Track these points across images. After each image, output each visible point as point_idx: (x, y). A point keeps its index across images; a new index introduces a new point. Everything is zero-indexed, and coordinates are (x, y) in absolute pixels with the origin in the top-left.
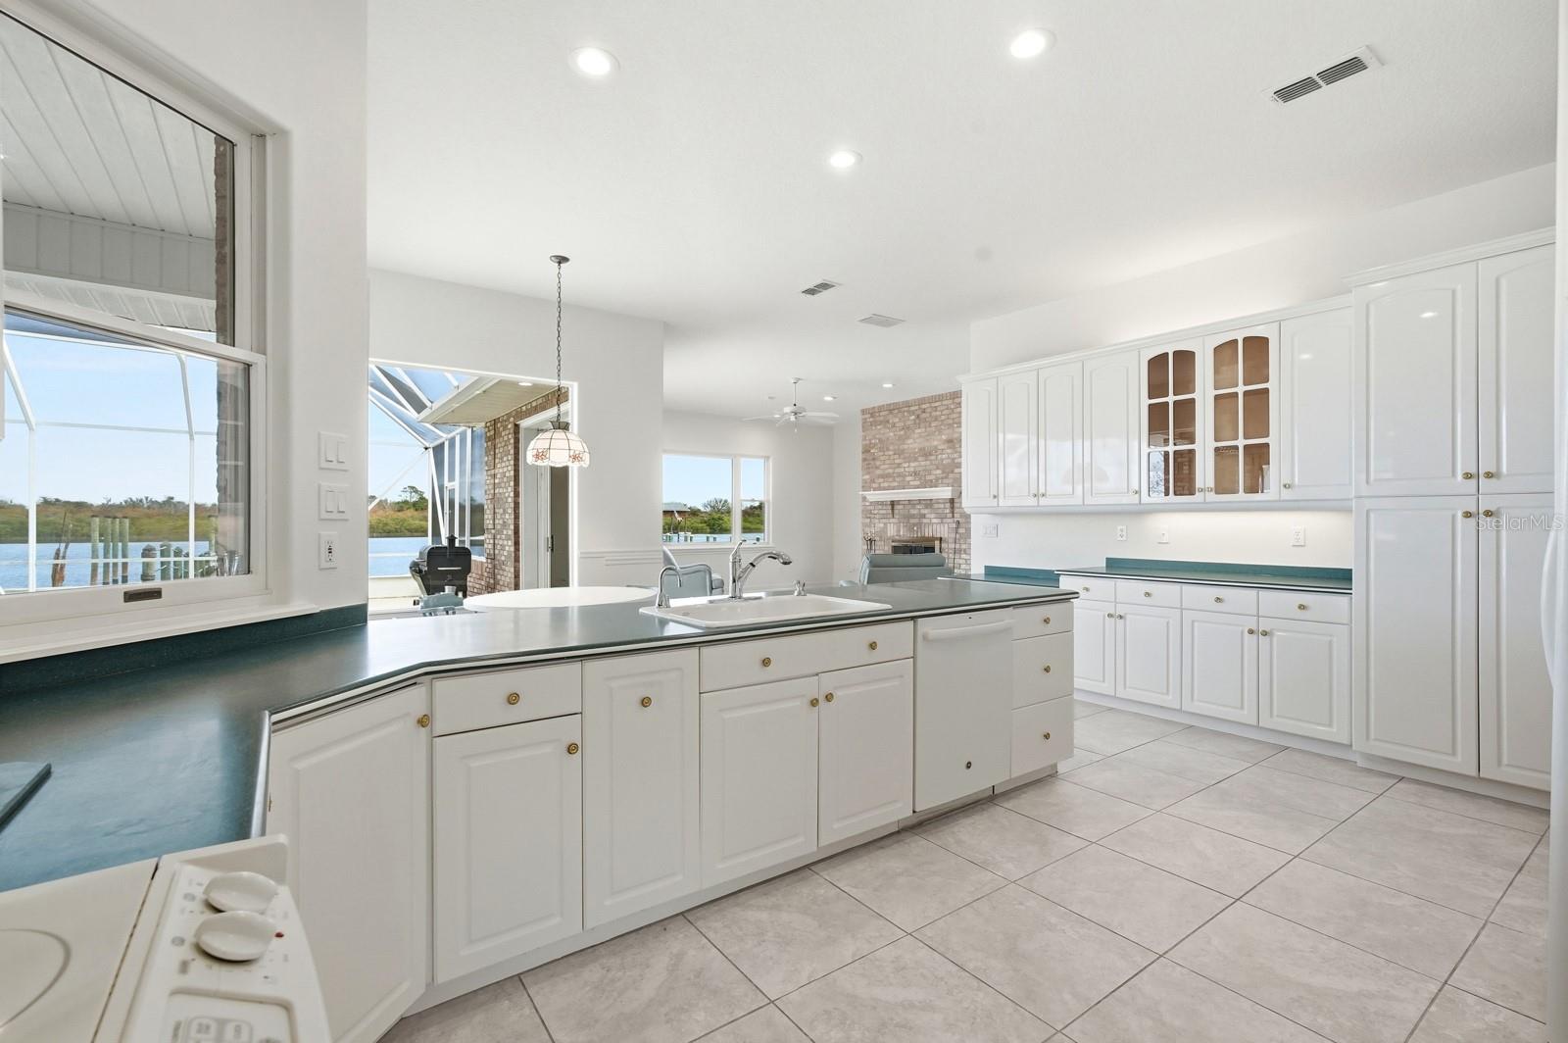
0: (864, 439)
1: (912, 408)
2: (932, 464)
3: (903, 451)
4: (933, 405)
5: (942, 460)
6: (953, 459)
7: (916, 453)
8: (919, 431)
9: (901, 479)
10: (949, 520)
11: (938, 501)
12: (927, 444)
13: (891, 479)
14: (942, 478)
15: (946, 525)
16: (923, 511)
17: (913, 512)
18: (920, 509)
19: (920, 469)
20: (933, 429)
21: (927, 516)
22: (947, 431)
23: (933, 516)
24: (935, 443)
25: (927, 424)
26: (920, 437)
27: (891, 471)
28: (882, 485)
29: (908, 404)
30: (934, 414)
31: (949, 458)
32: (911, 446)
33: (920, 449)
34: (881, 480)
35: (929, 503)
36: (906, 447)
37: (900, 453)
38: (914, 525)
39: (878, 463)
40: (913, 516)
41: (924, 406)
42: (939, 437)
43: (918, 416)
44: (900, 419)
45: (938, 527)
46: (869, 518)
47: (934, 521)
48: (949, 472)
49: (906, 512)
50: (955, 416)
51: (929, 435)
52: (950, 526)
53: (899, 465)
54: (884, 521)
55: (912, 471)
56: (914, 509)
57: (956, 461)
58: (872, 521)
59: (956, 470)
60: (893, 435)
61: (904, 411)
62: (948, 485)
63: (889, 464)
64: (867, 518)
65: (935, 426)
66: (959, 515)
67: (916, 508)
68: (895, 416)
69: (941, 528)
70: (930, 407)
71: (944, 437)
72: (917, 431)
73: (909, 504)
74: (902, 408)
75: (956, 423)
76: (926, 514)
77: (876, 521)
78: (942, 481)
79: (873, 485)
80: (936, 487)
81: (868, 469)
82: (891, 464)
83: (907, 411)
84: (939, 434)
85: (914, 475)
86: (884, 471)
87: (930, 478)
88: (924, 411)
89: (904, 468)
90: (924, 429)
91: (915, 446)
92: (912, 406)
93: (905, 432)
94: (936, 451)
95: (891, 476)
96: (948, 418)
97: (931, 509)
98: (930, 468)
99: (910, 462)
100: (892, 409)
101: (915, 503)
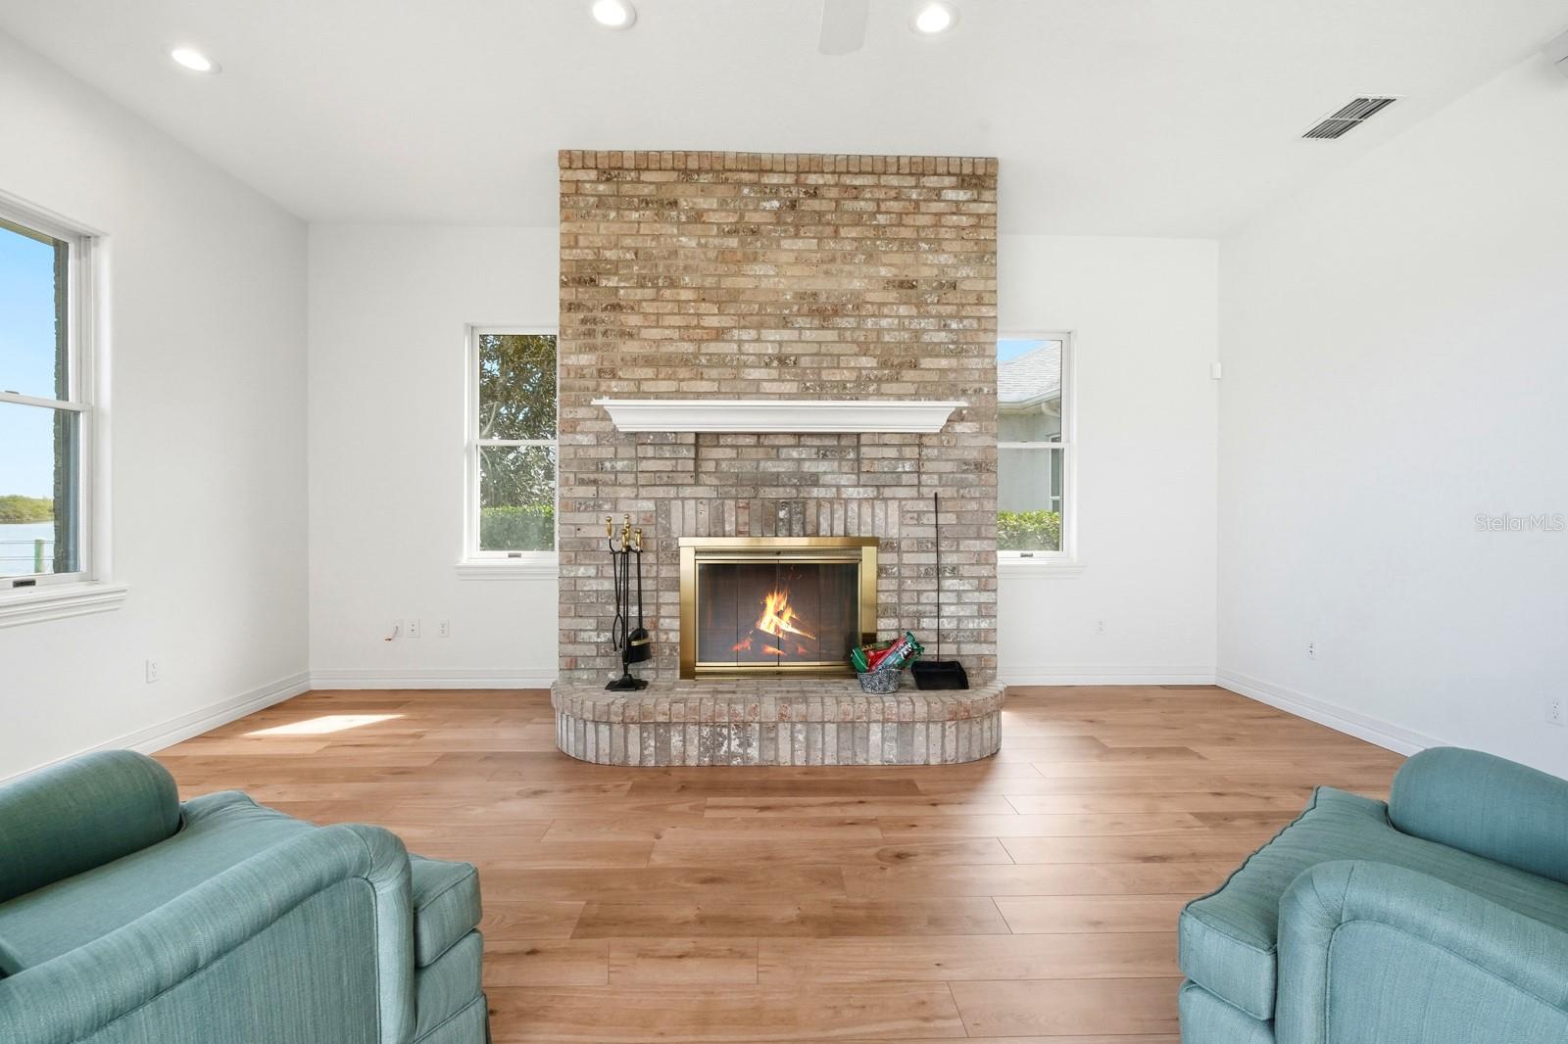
0: (570, 242)
1: (774, 179)
2: (841, 340)
3: (734, 295)
4: (847, 180)
5: (879, 331)
6: (917, 334)
7: (787, 305)
8: (799, 244)
9: (728, 372)
10: (901, 492)
11: (879, 440)
12: (820, 284)
13: (683, 373)
14: (879, 380)
15: (893, 506)
16: (808, 467)
17: (771, 467)
18: (799, 461)
19: (798, 349)
20: (849, 247)
21: (827, 479)
22: (896, 259)
23: (844, 480)
24: (857, 284)
25: (829, 230)
26: (798, 261)
27: (688, 348)
28: (645, 387)
29: (757, 165)
30: (849, 205)
31: (902, 328)
32: (765, 284)
33: (801, 296)
35: (843, 445)
36: (741, 283)
37: (725, 299)
38: (780, 504)
39: (632, 320)
40: (775, 480)
41: (813, 179)
42: (870, 270)
43: (793, 205)
44: (723, 202)
45: (866, 509)
46: (595, 482)
47: (852, 492)
48: (901, 366)
49: (748, 467)
50: (922, 220)
51: (833, 260)
52: (909, 505)
53: (719, 334)
54: (661, 492)
55: (770, 351)
56: (778, 458)
57: (926, 338)
58: (605, 491)
59: (926, 363)
60: (693, 243)
61: (740, 184)
62: (900, 397)
63: (679, 327)
64: (582, 482)
65: (854, 239)
66: (936, 477)
67: (783, 456)
68: (704, 191)
69: (877, 511)
70: (836, 185)
71: (884, 272)
72: (786, 244)
73: (758, 445)
74: (730, 170)
75: (926, 240)
76: (825, 473)
77: (623, 492)
78: (878, 389)
79: (613, 383)
80: (857, 399)
81: (590, 333)
82: (687, 327)
83: (752, 184)
84: (866, 262)
85: (775, 364)
86: (658, 346)
87: (838, 376)
88: (814, 193)
89: (740, 342)
90: (815, 241)
91: (781, 286)
92: (771, 171)
93: (742, 243)
94: (857, 307)
95: (685, 361)
96: (900, 225)
97: (842, 459)
98: (836, 349)
99: (760, 326)
100: (688, 168)
101: (779, 441)
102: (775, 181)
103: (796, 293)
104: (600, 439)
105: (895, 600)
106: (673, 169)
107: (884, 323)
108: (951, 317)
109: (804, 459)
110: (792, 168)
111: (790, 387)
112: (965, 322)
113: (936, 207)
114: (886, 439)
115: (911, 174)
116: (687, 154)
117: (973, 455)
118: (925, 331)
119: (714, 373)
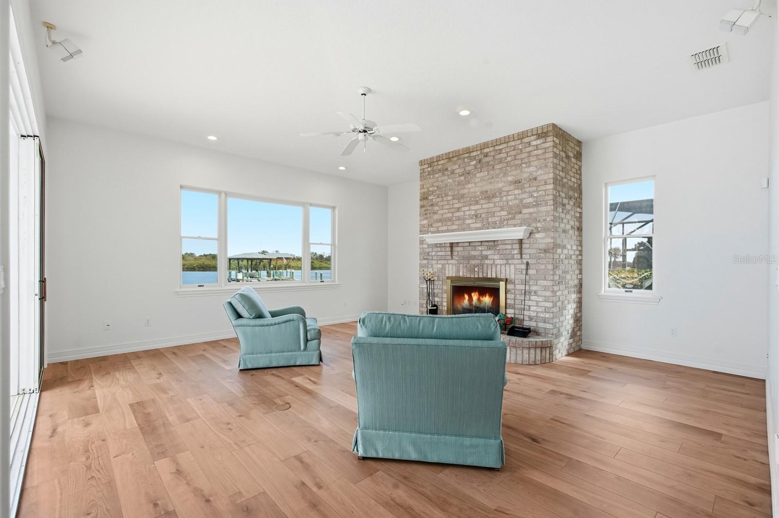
0: (422, 187)
2: (495, 206)
3: (463, 196)
4: (497, 148)
5: (508, 201)
6: (521, 200)
7: (478, 196)
8: (482, 174)
9: (460, 222)
10: (516, 262)
11: (504, 242)
12: (489, 187)
13: (449, 223)
14: (508, 219)
15: (512, 267)
16: (484, 253)
17: (473, 253)
18: (481, 251)
19: (482, 211)
20: (497, 172)
21: (490, 257)
22: (514, 173)
23: (496, 257)
24: (500, 185)
25: (491, 167)
26: (481, 180)
27: (450, 215)
28: (440, 229)
29: (468, 151)
30: (498, 157)
31: (516, 198)
32: (472, 190)
33: (482, 193)
34: (439, 224)
35: (493, 244)
36: (465, 191)
38: (475, 266)
39: (436, 208)
40: (474, 258)
41: (486, 150)
42: (504, 179)
43: (480, 161)
44: (460, 166)
45: (503, 267)
46: (427, 259)
47: (498, 262)
48: (516, 213)
49: (466, 253)
50: (524, 156)
51: (493, 178)
52: (518, 266)
53: (459, 209)
54: (443, 262)
55: (473, 213)
56: (475, 250)
57: (525, 201)
58: (430, 261)
59: (525, 211)
60: (452, 181)
61: (464, 158)
62: (515, 226)
63: (448, 209)
64: (424, 259)
65: (499, 169)
66: (528, 255)
67: (477, 249)
68: (455, 163)
69: (507, 268)
70: (493, 151)
71: (510, 179)
72: (478, 175)
73: (470, 246)
74: (461, 155)
75: (525, 163)
76: (489, 255)
77: (434, 262)
78: (507, 223)
79: (432, 228)
80: (500, 228)
81: (426, 214)
82: (450, 209)
83: (468, 157)
84: (503, 176)
85: (474, 217)
86: (443, 215)
87: (494, 219)
88: (486, 155)
89: (464, 211)
90: (487, 172)
91: (476, 190)
92: (473, 151)
93: (465, 178)
94: (500, 194)
95: (450, 219)
96: (515, 159)
97: (495, 250)
98: (493, 210)
99: (470, 205)
100: (451, 157)
101: (476, 244)
102: (474, 154)
103: (480, 192)
104: (429, 245)
105: (513, 302)
106: (446, 159)
107: (509, 198)
108: (534, 191)
109: (483, 250)
110: (478, 149)
111: (479, 225)
112: (540, 193)
113: (528, 149)
114: (506, 242)
115: (518, 139)
116: (449, 153)
117: (543, 246)
118: (524, 199)
119: (457, 223)
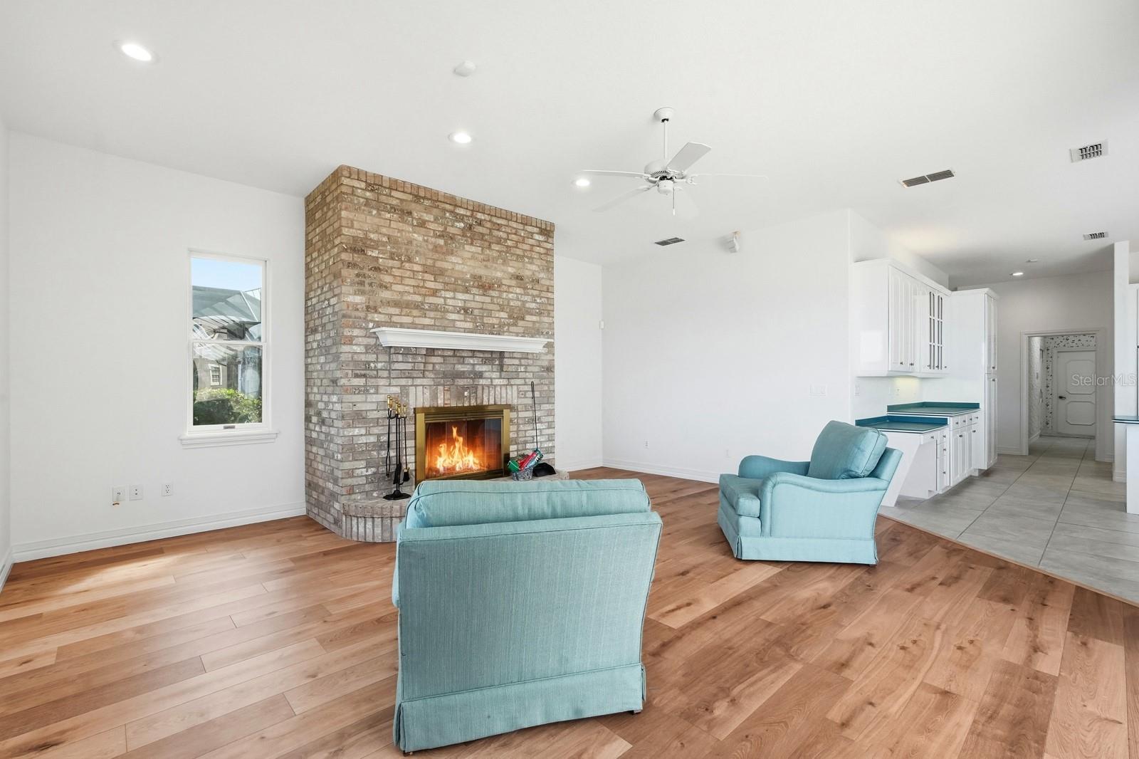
1: (461, 211)
2: (492, 302)
3: (442, 272)
4: (494, 220)
5: (509, 300)
6: (524, 302)
7: (467, 281)
8: (473, 249)
9: (439, 315)
10: (518, 382)
12: (483, 272)
13: (415, 312)
14: (509, 325)
15: (515, 388)
16: (478, 368)
17: (460, 368)
18: (474, 365)
19: (473, 305)
20: (495, 254)
21: (487, 375)
22: (515, 264)
23: (494, 375)
24: (499, 274)
25: (487, 244)
26: (473, 258)
27: (418, 298)
28: (395, 319)
29: (453, 201)
30: (495, 233)
31: (518, 299)
32: (458, 268)
33: (474, 277)
34: (396, 311)
36: (446, 265)
37: (438, 273)
38: (465, 388)
39: (387, 279)
40: (461, 375)
41: (479, 216)
42: (504, 268)
43: (470, 227)
44: (436, 219)
45: (504, 388)
46: (364, 376)
47: (496, 382)
48: (517, 318)
49: (449, 368)
50: (526, 247)
51: (489, 260)
52: (522, 388)
53: (435, 293)
54: (403, 382)
55: (460, 305)
56: (463, 363)
57: (527, 305)
58: (372, 382)
59: (528, 318)
60: (420, 239)
61: (444, 210)
62: (517, 335)
63: (413, 286)
64: (357, 376)
65: (498, 251)
66: (532, 374)
67: (466, 362)
68: (427, 210)
69: (508, 391)
70: (490, 221)
71: (511, 270)
72: (467, 247)
73: (454, 356)
74: (441, 202)
75: (527, 257)
76: (486, 371)
77: (382, 382)
78: (508, 329)
79: (376, 315)
80: (499, 334)
81: (362, 283)
82: (418, 286)
83: (451, 212)
84: (503, 264)
85: (462, 312)
86: (402, 296)
87: (491, 321)
88: (480, 223)
89: (445, 298)
90: (480, 248)
91: (464, 270)
92: (461, 207)
93: (446, 243)
94: (499, 286)
95: (418, 306)
96: (516, 247)
97: (493, 364)
98: (491, 307)
99: (455, 291)
100: (419, 195)
101: (464, 354)
102: (462, 213)
103: (471, 275)
104: (368, 348)
105: (516, 436)
106: (410, 194)
107: (511, 296)
108: (538, 296)
109: (477, 364)
110: (471, 208)
111: (469, 325)
112: (543, 299)
113: (531, 241)
114: (515, 355)
115: (521, 223)
116: (419, 187)
117: (546, 364)
118: (527, 302)
119: (432, 314)
